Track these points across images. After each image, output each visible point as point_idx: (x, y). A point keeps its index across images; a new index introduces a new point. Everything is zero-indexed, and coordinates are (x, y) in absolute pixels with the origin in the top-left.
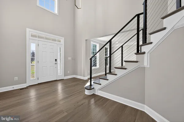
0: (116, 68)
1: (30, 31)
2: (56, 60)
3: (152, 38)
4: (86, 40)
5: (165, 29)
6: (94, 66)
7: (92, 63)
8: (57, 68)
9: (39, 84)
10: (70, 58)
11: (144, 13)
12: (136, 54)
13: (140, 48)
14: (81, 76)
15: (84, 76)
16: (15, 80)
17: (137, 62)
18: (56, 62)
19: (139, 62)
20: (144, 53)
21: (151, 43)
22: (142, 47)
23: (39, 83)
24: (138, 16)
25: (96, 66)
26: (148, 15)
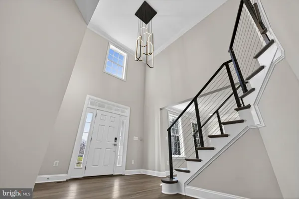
0: (211, 137)
1: (90, 98)
2: (116, 139)
3: (252, 84)
4: (161, 109)
5: (263, 67)
6: (175, 154)
7: (173, 147)
8: (115, 152)
9: (85, 178)
10: (136, 138)
11: (233, 60)
12: (236, 110)
13: (241, 101)
14: (154, 170)
15: (159, 170)
16: (54, 165)
17: (242, 121)
18: (115, 143)
19: (246, 121)
20: (249, 106)
21: (253, 90)
22: (243, 99)
23: (85, 176)
24: (226, 64)
25: (180, 154)
26: (238, 61)
